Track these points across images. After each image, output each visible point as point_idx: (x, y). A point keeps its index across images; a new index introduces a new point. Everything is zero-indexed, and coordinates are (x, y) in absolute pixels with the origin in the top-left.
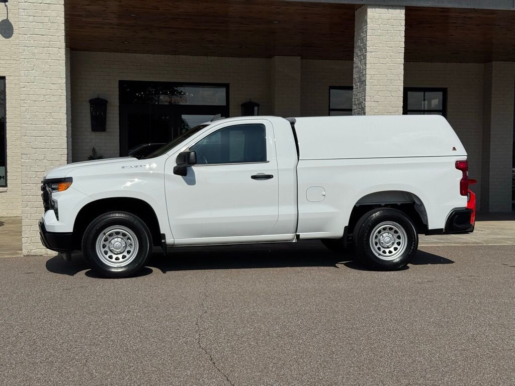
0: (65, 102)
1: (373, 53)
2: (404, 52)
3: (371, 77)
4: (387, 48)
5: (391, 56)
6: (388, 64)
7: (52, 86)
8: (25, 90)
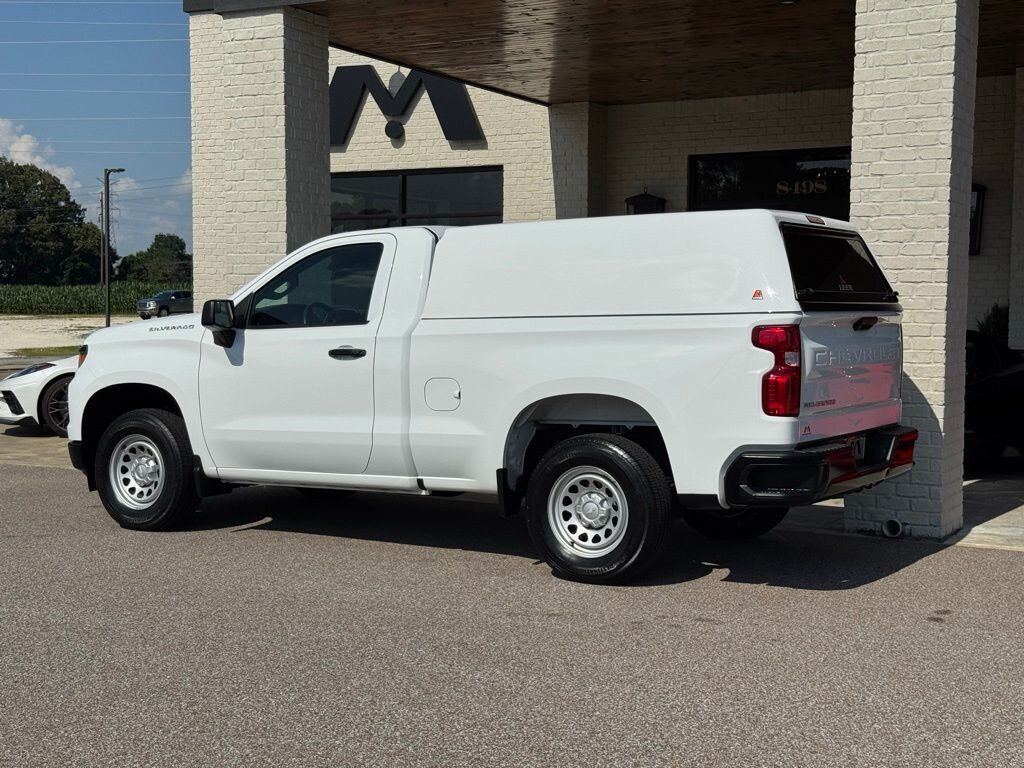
0: (285, 212)
1: (871, 55)
2: (953, 42)
3: (865, 114)
4: (908, 37)
5: (919, 57)
6: (911, 79)
7: (269, 185)
8: (231, 195)
